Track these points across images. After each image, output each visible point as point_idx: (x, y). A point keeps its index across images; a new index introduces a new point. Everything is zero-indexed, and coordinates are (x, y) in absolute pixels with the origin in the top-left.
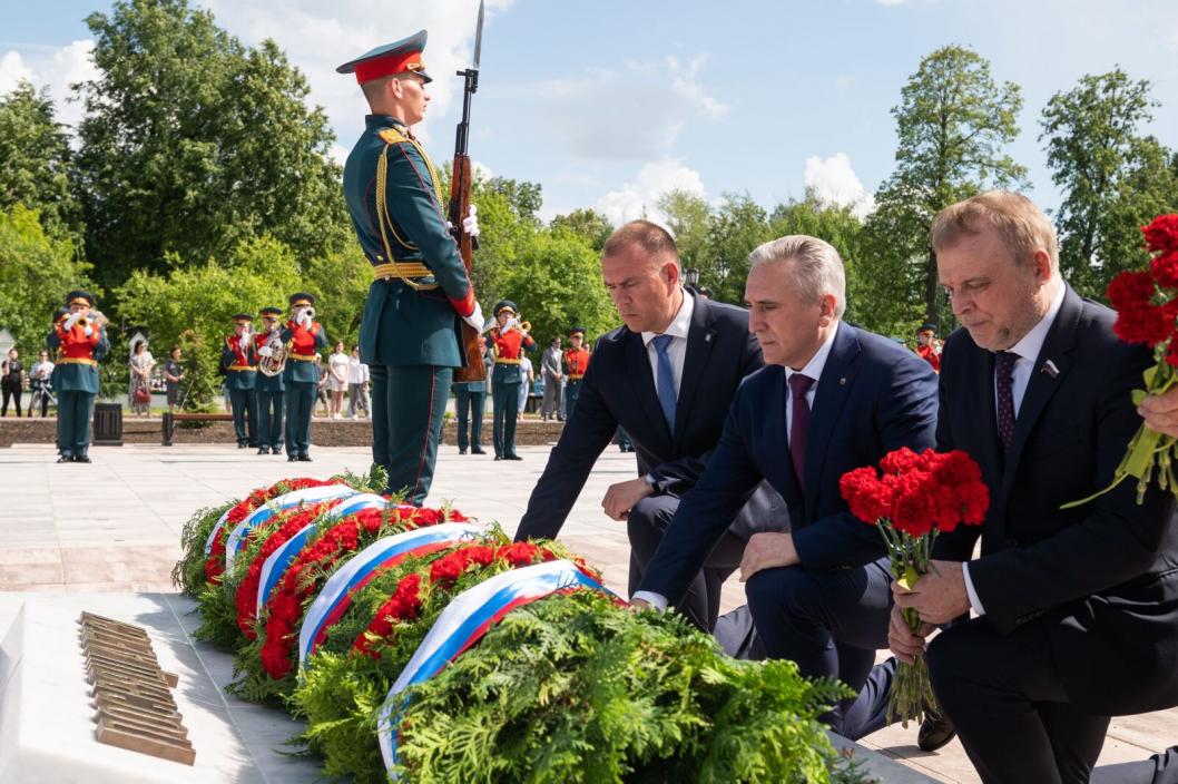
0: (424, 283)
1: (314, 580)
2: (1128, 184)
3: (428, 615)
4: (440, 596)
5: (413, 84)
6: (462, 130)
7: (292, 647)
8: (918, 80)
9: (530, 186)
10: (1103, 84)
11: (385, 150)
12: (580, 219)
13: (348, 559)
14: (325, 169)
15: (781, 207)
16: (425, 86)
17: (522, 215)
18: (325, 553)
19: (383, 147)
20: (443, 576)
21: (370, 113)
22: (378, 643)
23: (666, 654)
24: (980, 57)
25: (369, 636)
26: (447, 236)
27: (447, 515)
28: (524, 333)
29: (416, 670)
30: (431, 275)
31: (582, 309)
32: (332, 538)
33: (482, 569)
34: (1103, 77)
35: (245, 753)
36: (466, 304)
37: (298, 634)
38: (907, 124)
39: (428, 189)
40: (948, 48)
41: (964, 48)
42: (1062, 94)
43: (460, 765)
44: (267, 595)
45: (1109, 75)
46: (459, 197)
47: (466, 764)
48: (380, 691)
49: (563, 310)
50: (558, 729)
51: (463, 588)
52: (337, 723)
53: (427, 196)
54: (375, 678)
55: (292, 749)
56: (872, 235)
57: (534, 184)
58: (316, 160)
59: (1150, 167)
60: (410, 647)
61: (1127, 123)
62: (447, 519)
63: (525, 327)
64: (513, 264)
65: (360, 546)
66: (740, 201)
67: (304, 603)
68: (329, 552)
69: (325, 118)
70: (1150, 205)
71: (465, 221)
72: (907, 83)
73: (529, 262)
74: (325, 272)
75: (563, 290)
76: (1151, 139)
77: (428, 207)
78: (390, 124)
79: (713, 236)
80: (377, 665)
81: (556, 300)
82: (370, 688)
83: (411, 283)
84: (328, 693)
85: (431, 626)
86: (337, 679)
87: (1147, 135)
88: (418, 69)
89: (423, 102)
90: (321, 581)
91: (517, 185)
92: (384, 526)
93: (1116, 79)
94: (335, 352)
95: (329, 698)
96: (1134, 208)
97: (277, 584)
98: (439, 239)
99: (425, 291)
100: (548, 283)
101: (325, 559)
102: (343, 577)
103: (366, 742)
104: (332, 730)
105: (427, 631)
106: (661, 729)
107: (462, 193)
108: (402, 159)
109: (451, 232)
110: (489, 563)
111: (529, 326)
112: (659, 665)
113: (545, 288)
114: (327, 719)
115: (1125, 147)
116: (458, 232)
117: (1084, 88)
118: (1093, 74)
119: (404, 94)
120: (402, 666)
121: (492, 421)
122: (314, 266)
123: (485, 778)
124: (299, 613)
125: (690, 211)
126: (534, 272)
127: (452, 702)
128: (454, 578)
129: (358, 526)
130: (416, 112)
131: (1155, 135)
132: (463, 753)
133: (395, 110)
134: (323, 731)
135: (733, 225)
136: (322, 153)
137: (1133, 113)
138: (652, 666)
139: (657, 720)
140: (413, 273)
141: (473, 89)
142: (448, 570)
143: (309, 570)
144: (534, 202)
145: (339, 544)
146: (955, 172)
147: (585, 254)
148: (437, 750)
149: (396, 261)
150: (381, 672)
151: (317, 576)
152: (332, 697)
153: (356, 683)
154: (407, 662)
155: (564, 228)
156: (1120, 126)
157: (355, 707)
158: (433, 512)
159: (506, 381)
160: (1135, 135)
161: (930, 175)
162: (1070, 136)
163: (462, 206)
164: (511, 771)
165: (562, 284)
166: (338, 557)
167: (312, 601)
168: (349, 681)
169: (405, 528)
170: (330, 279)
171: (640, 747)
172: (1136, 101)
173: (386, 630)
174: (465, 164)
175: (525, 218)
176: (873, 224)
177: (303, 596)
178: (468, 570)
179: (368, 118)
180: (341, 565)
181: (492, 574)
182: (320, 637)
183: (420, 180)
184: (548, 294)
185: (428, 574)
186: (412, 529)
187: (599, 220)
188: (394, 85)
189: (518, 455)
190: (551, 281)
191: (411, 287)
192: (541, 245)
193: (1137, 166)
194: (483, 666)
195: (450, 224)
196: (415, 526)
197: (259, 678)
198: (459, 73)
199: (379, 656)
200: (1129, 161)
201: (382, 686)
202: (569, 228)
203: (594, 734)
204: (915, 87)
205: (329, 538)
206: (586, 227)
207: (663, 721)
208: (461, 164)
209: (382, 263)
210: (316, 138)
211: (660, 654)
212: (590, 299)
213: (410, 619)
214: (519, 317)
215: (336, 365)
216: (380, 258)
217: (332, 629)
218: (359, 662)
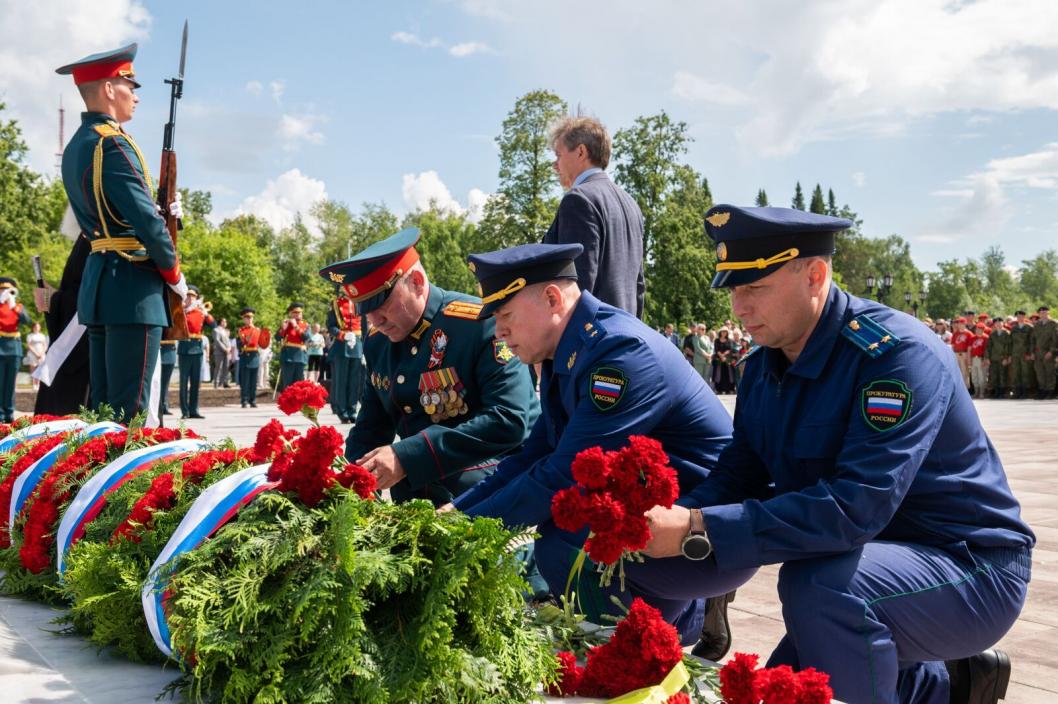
0: (137, 255)
1: (69, 487)
2: (672, 201)
3: (182, 504)
4: (191, 489)
5: (124, 88)
6: (169, 129)
7: (50, 546)
8: (515, 115)
9: (201, 194)
10: (652, 124)
11: (101, 142)
12: (244, 222)
13: (99, 469)
14: (20, 175)
15: (411, 215)
16: (135, 90)
17: (195, 218)
18: (78, 465)
19: (99, 138)
20: (193, 473)
21: (85, 110)
22: (139, 529)
23: (394, 517)
24: (561, 98)
25: (133, 523)
26: (156, 215)
27: (183, 433)
28: (205, 312)
29: (175, 548)
30: (143, 249)
31: (249, 296)
32: (83, 453)
33: (225, 467)
34: (653, 119)
35: (15, 634)
36: (174, 273)
37: (56, 534)
38: (508, 150)
39: (139, 176)
40: (538, 92)
41: (550, 93)
42: (623, 131)
43: (232, 609)
44: (21, 506)
45: (658, 117)
46: (167, 184)
47: (238, 608)
48: (142, 568)
49: (234, 296)
50: (312, 577)
51: (211, 482)
52: (105, 596)
53: (138, 182)
54: (137, 558)
55: (57, 628)
56: (483, 237)
57: (205, 192)
58: (12, 168)
59: (688, 189)
60: (168, 530)
61: (671, 154)
62: (183, 436)
63: (207, 306)
64: (189, 259)
65: (108, 458)
66: (378, 210)
67: (60, 507)
68: (81, 464)
69: (19, 130)
70: (688, 218)
71: (172, 205)
72: (507, 118)
73: (204, 256)
74: (21, 264)
75: (233, 279)
76: (687, 167)
77: (139, 191)
78: (103, 120)
79: (355, 237)
80: (139, 548)
81: (228, 288)
82: (134, 567)
83: (125, 254)
84: (95, 572)
85: (185, 513)
86: (104, 561)
87: (685, 164)
88: (129, 76)
89: (133, 104)
90: (75, 489)
91: (190, 193)
92: (129, 442)
93: (662, 121)
94: (32, 332)
95: (97, 577)
96: (677, 220)
97: (30, 496)
98: (150, 218)
99: (138, 262)
100: (220, 274)
101: (78, 470)
102: (94, 486)
103: (131, 611)
104: (101, 603)
105: (182, 518)
106: (397, 568)
107: (169, 183)
108: (115, 150)
109: (160, 213)
110: (233, 461)
111: (211, 306)
112: (389, 525)
113: (218, 278)
114: (95, 594)
115: (670, 173)
116: (166, 213)
117: (640, 126)
118: (645, 117)
119: (115, 96)
120: (161, 548)
121: (178, 389)
122: (12, 259)
123: (253, 619)
124: (56, 516)
125: (336, 217)
126: (208, 264)
127: (217, 566)
128: (202, 474)
129: (107, 442)
130: (127, 113)
131: (690, 165)
132: (235, 599)
133: (108, 109)
134: (93, 602)
135: (371, 228)
136: (16, 161)
137: (675, 147)
138: (385, 527)
139: (394, 564)
140: (125, 247)
141: (179, 96)
142: (197, 468)
143: (64, 479)
144: (204, 207)
145: (91, 458)
146: (546, 189)
147: (251, 250)
148: (208, 603)
149: (112, 236)
150: (143, 553)
151: (72, 484)
152: (100, 576)
153: (121, 563)
154: (166, 543)
155: (231, 229)
156: (666, 156)
157: (122, 581)
158: (170, 430)
159: (190, 352)
160: (677, 163)
161: (526, 190)
162: (630, 163)
163: (169, 193)
164: (275, 612)
165: (232, 275)
166: (89, 469)
167: (68, 505)
168: (115, 561)
169: (147, 443)
170: (27, 270)
171: (382, 582)
172: (677, 138)
173: (146, 518)
174: (172, 158)
175: (198, 221)
176: (484, 229)
177: (59, 501)
178: (214, 468)
179: (84, 115)
180: (93, 475)
181: (235, 470)
182: (79, 533)
183: (131, 168)
184: (221, 284)
185: (180, 471)
186: (153, 444)
187: (260, 223)
188: (107, 88)
189: (201, 415)
190: (223, 272)
191: (125, 259)
192: (214, 243)
193: (678, 187)
194: (244, 534)
195: (159, 208)
196: (155, 442)
197: (20, 573)
198: (166, 81)
199: (140, 539)
200: (673, 183)
201: (144, 564)
202: (236, 229)
203: (342, 576)
204: (512, 120)
205: (79, 453)
206: (248, 228)
207: (398, 563)
208: (169, 158)
209: (98, 238)
210: (11, 148)
211: (390, 518)
212: (255, 287)
213: (167, 509)
214: (202, 298)
215: (34, 343)
216: (97, 233)
217: (90, 526)
218: (123, 544)
